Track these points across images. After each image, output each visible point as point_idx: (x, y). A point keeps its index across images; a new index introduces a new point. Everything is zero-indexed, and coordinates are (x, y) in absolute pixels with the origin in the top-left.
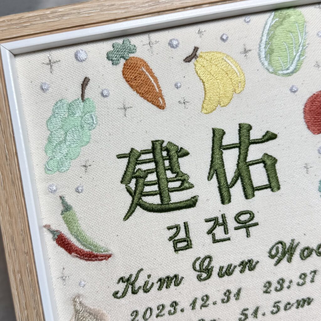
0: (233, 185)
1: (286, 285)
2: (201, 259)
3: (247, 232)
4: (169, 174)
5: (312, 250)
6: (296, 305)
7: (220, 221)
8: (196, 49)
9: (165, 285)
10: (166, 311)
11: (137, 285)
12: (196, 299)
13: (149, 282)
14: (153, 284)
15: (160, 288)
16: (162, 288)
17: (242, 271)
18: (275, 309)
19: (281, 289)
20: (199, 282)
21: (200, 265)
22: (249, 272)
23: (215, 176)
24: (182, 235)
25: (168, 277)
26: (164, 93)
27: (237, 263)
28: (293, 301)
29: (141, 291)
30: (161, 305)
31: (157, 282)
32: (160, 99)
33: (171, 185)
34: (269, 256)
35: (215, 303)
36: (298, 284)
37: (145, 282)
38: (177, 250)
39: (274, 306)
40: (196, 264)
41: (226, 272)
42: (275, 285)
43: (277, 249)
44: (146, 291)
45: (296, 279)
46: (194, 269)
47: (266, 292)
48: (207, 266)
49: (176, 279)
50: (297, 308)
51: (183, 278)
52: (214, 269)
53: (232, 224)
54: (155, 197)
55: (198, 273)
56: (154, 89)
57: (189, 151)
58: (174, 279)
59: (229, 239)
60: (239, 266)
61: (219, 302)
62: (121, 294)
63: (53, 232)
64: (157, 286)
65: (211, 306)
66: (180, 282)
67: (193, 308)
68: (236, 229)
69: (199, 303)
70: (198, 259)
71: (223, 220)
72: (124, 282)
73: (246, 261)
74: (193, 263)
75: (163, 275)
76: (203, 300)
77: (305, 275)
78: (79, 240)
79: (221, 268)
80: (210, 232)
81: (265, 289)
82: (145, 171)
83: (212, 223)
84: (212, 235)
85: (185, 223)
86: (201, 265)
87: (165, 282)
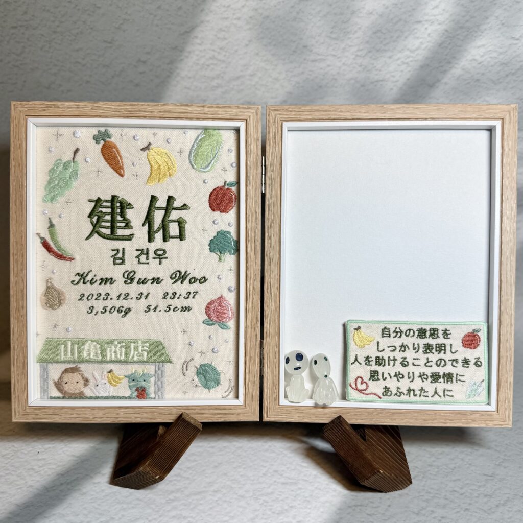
0: (157, 232)
1: (177, 296)
2: (129, 272)
3: (160, 261)
4: (119, 218)
5: (197, 279)
6: (180, 309)
7: (145, 252)
8: (150, 144)
10: (101, 298)
11: (87, 279)
12: (121, 294)
13: (94, 279)
14: (96, 281)
15: (100, 284)
16: (102, 284)
17: (152, 283)
18: (168, 309)
19: (174, 298)
20: (124, 285)
22: (156, 284)
23: (147, 225)
24: (120, 255)
25: (106, 279)
26: (125, 167)
27: (150, 278)
28: (179, 307)
29: (89, 283)
30: (99, 294)
31: (99, 280)
32: (122, 170)
33: (119, 224)
34: (170, 278)
35: (132, 299)
36: (185, 298)
37: (92, 279)
38: (115, 264)
39: (167, 308)
40: (125, 274)
41: (143, 282)
42: (170, 295)
43: (176, 275)
44: (91, 284)
45: (184, 294)
46: (123, 276)
47: (164, 298)
48: (132, 276)
49: (111, 280)
50: (181, 311)
51: (116, 280)
52: (135, 279)
53: (152, 255)
54: (108, 230)
55: (125, 280)
56: (119, 164)
57: (134, 206)
59: (148, 263)
60: (151, 280)
61: (135, 298)
62: (76, 283)
63: (41, 238)
64: (99, 282)
65: (129, 300)
66: (113, 282)
67: (118, 299)
68: (154, 258)
69: (123, 296)
70: (127, 271)
71: (147, 252)
72: (79, 276)
73: (156, 278)
75: (104, 277)
76: (125, 295)
77: (190, 293)
78: (56, 246)
79: (140, 279)
80: (137, 257)
81: (164, 296)
82: (104, 213)
83: (140, 252)
84: (139, 259)
85: (123, 249)
86: (128, 275)
87: (104, 281)
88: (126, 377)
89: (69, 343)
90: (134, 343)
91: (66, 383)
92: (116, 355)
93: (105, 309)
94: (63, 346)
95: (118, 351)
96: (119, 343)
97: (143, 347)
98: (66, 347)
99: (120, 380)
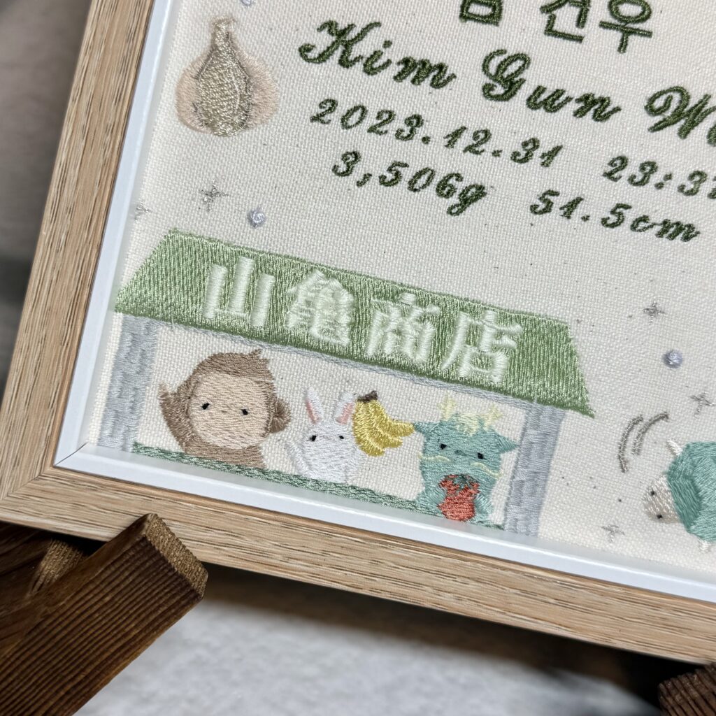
1: (656, 178)
2: (505, 56)
3: (622, 40)
6: (658, 228)
9: (413, 75)
10: (392, 127)
11: (356, 51)
12: (464, 128)
13: (383, 57)
14: (389, 62)
15: (399, 77)
16: (405, 78)
17: (578, 114)
18: (614, 219)
19: (642, 183)
20: (482, 98)
21: (499, 67)
22: (593, 121)
25: (424, 63)
28: (657, 218)
29: (359, 66)
30: (387, 112)
31: (399, 64)
34: (646, 108)
35: (496, 154)
36: (681, 189)
37: (375, 52)
38: (464, 17)
39: (613, 212)
40: (492, 61)
41: (547, 101)
42: (632, 169)
43: (668, 101)
44: (370, 70)
45: (681, 177)
46: (485, 67)
47: (609, 175)
48: (512, 74)
49: (439, 73)
50: (660, 235)
51: (455, 77)
52: (524, 86)
53: (599, 11)
55: (488, 81)
58: (436, 73)
59: (579, 39)
60: (579, 101)
61: (507, 154)
62: (317, 56)
64: (395, 69)
65: (487, 155)
66: (445, 83)
67: (450, 145)
68: (604, 25)
69: (466, 140)
70: (500, 52)
72: (332, 34)
73: (597, 97)
74: (487, 57)
75: (417, 56)
76: (475, 136)
77: (703, 176)
79: (540, 90)
80: (547, 9)
81: (610, 169)
84: (550, 17)
86: (502, 67)
87: (415, 69)
88: (418, 428)
89: (247, 266)
90: (474, 313)
91: (205, 406)
92: (400, 343)
93: (396, 168)
94: (224, 270)
95: (409, 330)
96: (420, 303)
97: (499, 335)
98: (231, 278)
99: (394, 433)
